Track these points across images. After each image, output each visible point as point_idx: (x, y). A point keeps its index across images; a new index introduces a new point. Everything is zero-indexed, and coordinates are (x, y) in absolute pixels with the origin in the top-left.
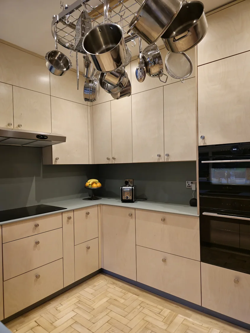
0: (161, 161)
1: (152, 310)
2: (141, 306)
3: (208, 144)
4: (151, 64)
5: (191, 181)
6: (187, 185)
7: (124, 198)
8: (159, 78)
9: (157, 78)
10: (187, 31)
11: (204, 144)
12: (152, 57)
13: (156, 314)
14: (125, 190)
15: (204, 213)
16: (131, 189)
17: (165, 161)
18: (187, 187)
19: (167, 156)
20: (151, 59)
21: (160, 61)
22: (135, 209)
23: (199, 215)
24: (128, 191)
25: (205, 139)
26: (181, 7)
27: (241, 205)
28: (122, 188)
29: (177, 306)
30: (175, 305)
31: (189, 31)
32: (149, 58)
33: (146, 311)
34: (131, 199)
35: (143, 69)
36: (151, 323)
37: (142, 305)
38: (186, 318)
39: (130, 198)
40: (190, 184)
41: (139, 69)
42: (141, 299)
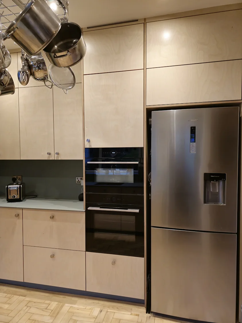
0: (51, 159)
1: (39, 307)
2: (28, 306)
3: (93, 147)
4: (35, 68)
5: (80, 178)
6: (77, 180)
7: (10, 197)
8: (45, 83)
9: (42, 83)
10: (67, 51)
11: (89, 146)
12: (36, 61)
13: (43, 309)
14: (11, 189)
15: (89, 208)
16: (19, 187)
17: (55, 159)
18: (77, 183)
19: (57, 154)
20: (35, 64)
21: (44, 67)
22: (22, 209)
23: (85, 210)
24: (15, 190)
25: (90, 142)
26: (60, 28)
27: (118, 199)
28: (7, 187)
29: (64, 296)
30: (62, 296)
31: (68, 51)
32: (33, 62)
33: (33, 310)
34: (19, 198)
35: (26, 72)
36: (38, 321)
37: (29, 304)
38: (72, 305)
39: (17, 197)
40: (79, 180)
41: (22, 72)
42: (28, 299)
